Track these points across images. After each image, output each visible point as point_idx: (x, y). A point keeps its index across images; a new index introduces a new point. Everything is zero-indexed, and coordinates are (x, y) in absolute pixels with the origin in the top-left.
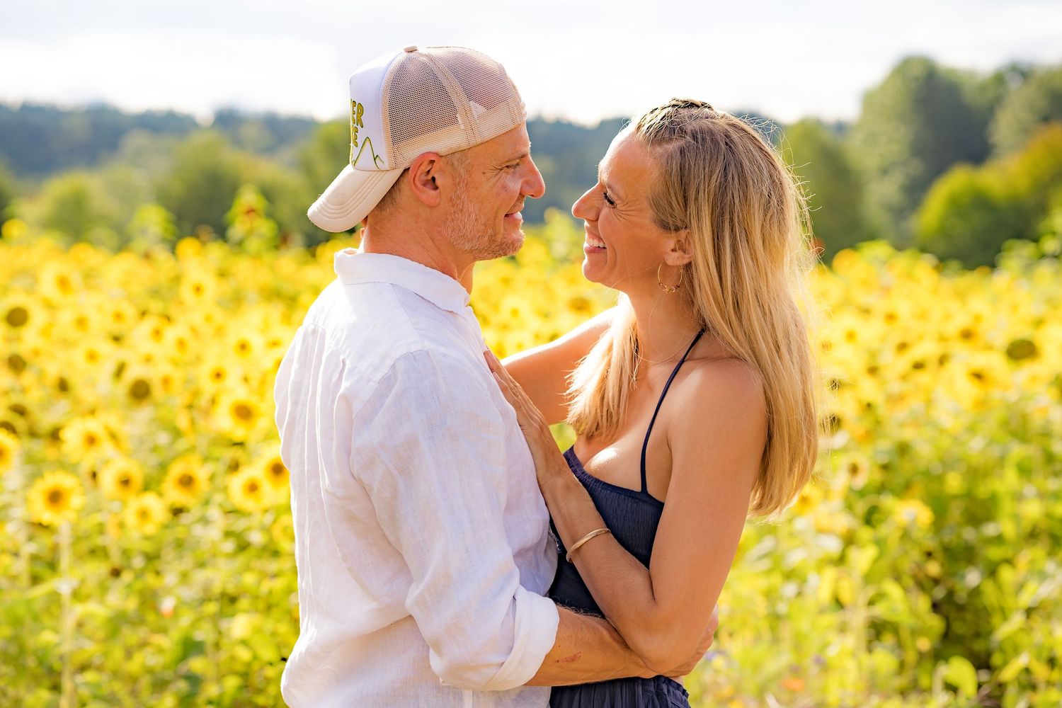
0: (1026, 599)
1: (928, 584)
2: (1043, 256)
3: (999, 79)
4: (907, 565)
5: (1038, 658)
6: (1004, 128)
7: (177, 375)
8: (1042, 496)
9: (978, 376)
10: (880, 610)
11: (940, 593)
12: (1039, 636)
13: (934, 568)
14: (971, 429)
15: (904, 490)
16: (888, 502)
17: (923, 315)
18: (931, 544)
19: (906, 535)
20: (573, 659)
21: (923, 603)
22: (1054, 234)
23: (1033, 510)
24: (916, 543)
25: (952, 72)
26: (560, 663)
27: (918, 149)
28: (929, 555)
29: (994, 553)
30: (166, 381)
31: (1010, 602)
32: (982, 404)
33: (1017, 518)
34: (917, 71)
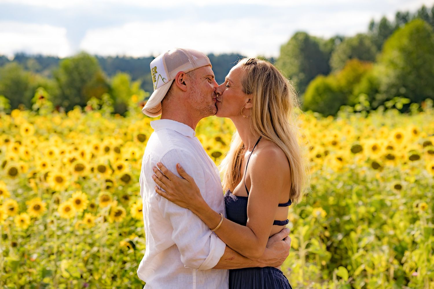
0: (362, 244)
1: (325, 240)
2: (355, 112)
3: (333, 41)
4: (317, 232)
5: (369, 266)
6: (335, 60)
7: (26, 165)
8: (365, 204)
9: (340, 159)
10: (311, 249)
11: (329, 243)
12: (368, 257)
13: (327, 234)
14: (338, 180)
15: (314, 204)
16: (309, 208)
17: (314, 136)
18: (326, 224)
19: (317, 221)
20: (231, 259)
21: (324, 247)
22: (359, 103)
23: (362, 210)
24: (320, 224)
25: (315, 38)
26: (227, 260)
27: (303, 69)
28: (326, 228)
29: (348, 227)
30: (22, 168)
31: (355, 246)
32: (341, 169)
33: (356, 213)
34: (301, 37)
